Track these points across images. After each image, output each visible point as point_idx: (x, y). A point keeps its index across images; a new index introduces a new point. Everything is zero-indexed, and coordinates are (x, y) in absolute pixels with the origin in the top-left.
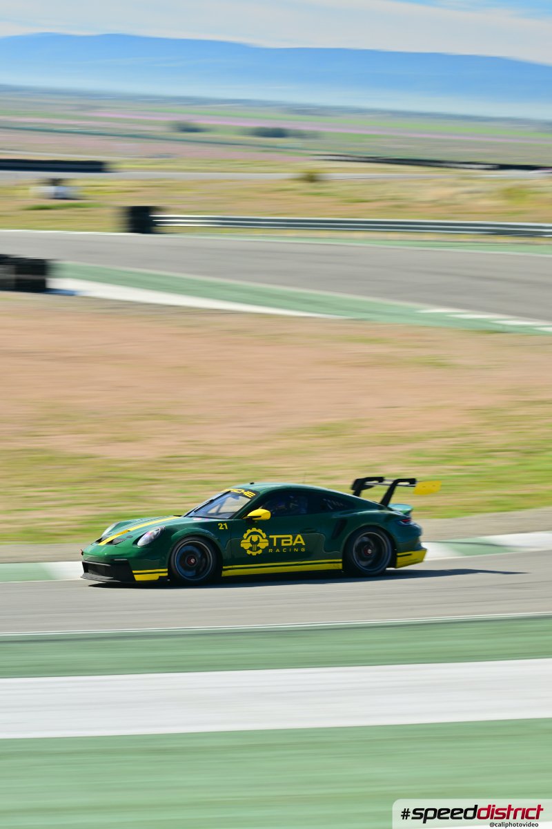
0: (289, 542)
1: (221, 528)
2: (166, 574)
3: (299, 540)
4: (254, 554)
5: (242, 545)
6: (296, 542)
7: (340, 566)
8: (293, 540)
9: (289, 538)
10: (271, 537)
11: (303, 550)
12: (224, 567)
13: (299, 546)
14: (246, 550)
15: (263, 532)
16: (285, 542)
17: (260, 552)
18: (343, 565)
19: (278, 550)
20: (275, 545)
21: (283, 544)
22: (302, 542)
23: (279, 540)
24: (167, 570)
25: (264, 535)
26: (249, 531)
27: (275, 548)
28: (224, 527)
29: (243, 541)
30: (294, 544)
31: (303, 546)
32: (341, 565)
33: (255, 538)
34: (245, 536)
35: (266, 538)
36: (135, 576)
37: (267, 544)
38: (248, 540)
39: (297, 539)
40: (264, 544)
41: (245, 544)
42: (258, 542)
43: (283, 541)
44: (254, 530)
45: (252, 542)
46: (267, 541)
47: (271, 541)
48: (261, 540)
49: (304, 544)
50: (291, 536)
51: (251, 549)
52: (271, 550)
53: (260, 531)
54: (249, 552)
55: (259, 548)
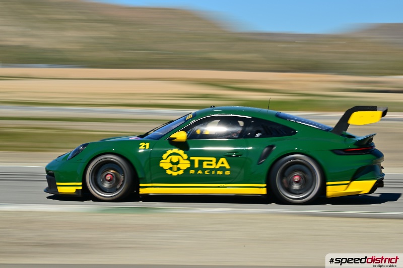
0: (211, 165)
1: (142, 148)
2: (80, 188)
3: (223, 163)
4: (175, 174)
5: (161, 165)
6: (219, 165)
7: (263, 191)
8: (217, 163)
9: (211, 161)
10: (192, 158)
11: (227, 173)
12: (141, 185)
13: (223, 169)
14: (165, 170)
15: (185, 153)
16: (208, 165)
17: (181, 172)
18: (268, 191)
19: (200, 172)
20: (196, 166)
21: (205, 166)
22: (227, 166)
23: (201, 162)
24: (81, 184)
25: (185, 156)
26: (169, 152)
27: (197, 170)
28: (145, 146)
29: (162, 161)
30: (218, 167)
31: (228, 170)
32: (265, 190)
33: (175, 159)
34: (165, 156)
35: (188, 159)
36: (59, 188)
37: (189, 166)
38: (168, 160)
39: (220, 162)
40: (185, 165)
41: (165, 164)
42: (178, 163)
43: (205, 163)
44: (175, 150)
45: (172, 163)
46: (188, 162)
47: (192, 162)
48: (181, 161)
49: (228, 167)
50: (214, 159)
51: (171, 169)
52: (192, 172)
53: (181, 152)
54: (169, 172)
55: (179, 169)
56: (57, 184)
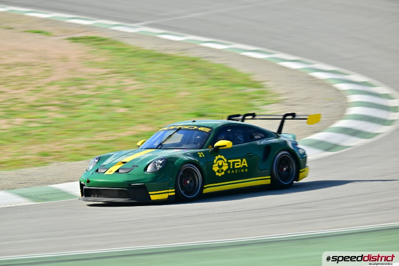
0: (239, 165)
1: (200, 156)
3: (244, 163)
4: (220, 175)
5: (213, 168)
6: (243, 164)
7: (269, 182)
8: (241, 163)
9: (238, 162)
10: (229, 161)
11: (246, 170)
12: (205, 186)
13: (244, 167)
14: (215, 173)
15: (225, 158)
16: (237, 165)
17: (223, 173)
19: (233, 172)
20: (231, 167)
21: (236, 167)
22: (246, 164)
23: (233, 164)
25: (225, 160)
26: (217, 158)
27: (231, 170)
28: (202, 155)
29: (214, 166)
30: (242, 166)
31: (247, 168)
32: (269, 180)
33: (220, 162)
34: (215, 161)
35: (227, 162)
36: (151, 196)
37: (227, 167)
38: (217, 165)
39: (243, 162)
40: (225, 168)
41: (215, 168)
42: (222, 166)
43: (235, 164)
44: (219, 156)
45: (219, 166)
46: (227, 164)
48: (224, 164)
49: (247, 166)
50: (239, 160)
51: (218, 171)
52: (229, 172)
53: (223, 157)
54: (217, 174)
55: (222, 170)
56: (150, 193)
